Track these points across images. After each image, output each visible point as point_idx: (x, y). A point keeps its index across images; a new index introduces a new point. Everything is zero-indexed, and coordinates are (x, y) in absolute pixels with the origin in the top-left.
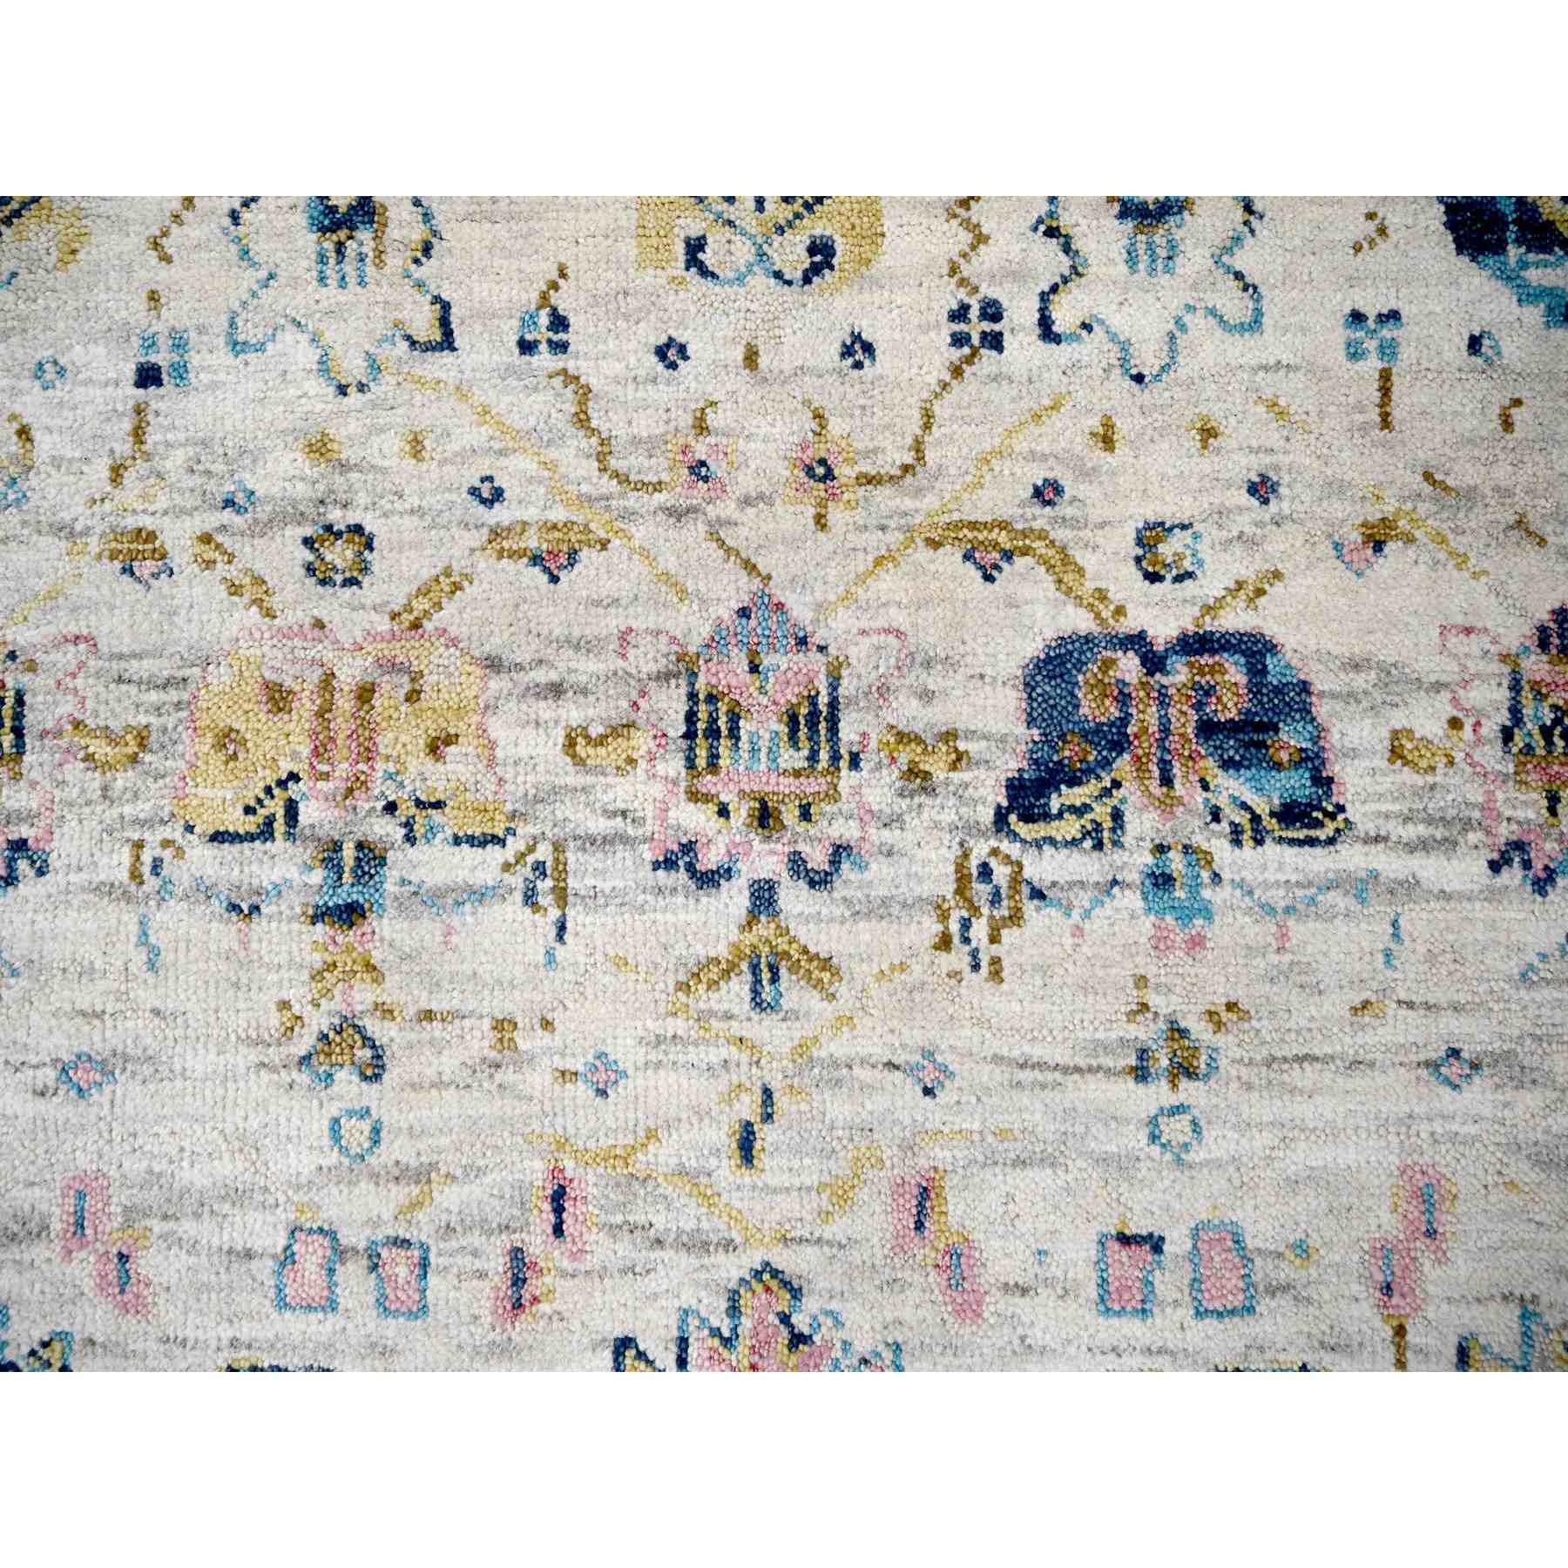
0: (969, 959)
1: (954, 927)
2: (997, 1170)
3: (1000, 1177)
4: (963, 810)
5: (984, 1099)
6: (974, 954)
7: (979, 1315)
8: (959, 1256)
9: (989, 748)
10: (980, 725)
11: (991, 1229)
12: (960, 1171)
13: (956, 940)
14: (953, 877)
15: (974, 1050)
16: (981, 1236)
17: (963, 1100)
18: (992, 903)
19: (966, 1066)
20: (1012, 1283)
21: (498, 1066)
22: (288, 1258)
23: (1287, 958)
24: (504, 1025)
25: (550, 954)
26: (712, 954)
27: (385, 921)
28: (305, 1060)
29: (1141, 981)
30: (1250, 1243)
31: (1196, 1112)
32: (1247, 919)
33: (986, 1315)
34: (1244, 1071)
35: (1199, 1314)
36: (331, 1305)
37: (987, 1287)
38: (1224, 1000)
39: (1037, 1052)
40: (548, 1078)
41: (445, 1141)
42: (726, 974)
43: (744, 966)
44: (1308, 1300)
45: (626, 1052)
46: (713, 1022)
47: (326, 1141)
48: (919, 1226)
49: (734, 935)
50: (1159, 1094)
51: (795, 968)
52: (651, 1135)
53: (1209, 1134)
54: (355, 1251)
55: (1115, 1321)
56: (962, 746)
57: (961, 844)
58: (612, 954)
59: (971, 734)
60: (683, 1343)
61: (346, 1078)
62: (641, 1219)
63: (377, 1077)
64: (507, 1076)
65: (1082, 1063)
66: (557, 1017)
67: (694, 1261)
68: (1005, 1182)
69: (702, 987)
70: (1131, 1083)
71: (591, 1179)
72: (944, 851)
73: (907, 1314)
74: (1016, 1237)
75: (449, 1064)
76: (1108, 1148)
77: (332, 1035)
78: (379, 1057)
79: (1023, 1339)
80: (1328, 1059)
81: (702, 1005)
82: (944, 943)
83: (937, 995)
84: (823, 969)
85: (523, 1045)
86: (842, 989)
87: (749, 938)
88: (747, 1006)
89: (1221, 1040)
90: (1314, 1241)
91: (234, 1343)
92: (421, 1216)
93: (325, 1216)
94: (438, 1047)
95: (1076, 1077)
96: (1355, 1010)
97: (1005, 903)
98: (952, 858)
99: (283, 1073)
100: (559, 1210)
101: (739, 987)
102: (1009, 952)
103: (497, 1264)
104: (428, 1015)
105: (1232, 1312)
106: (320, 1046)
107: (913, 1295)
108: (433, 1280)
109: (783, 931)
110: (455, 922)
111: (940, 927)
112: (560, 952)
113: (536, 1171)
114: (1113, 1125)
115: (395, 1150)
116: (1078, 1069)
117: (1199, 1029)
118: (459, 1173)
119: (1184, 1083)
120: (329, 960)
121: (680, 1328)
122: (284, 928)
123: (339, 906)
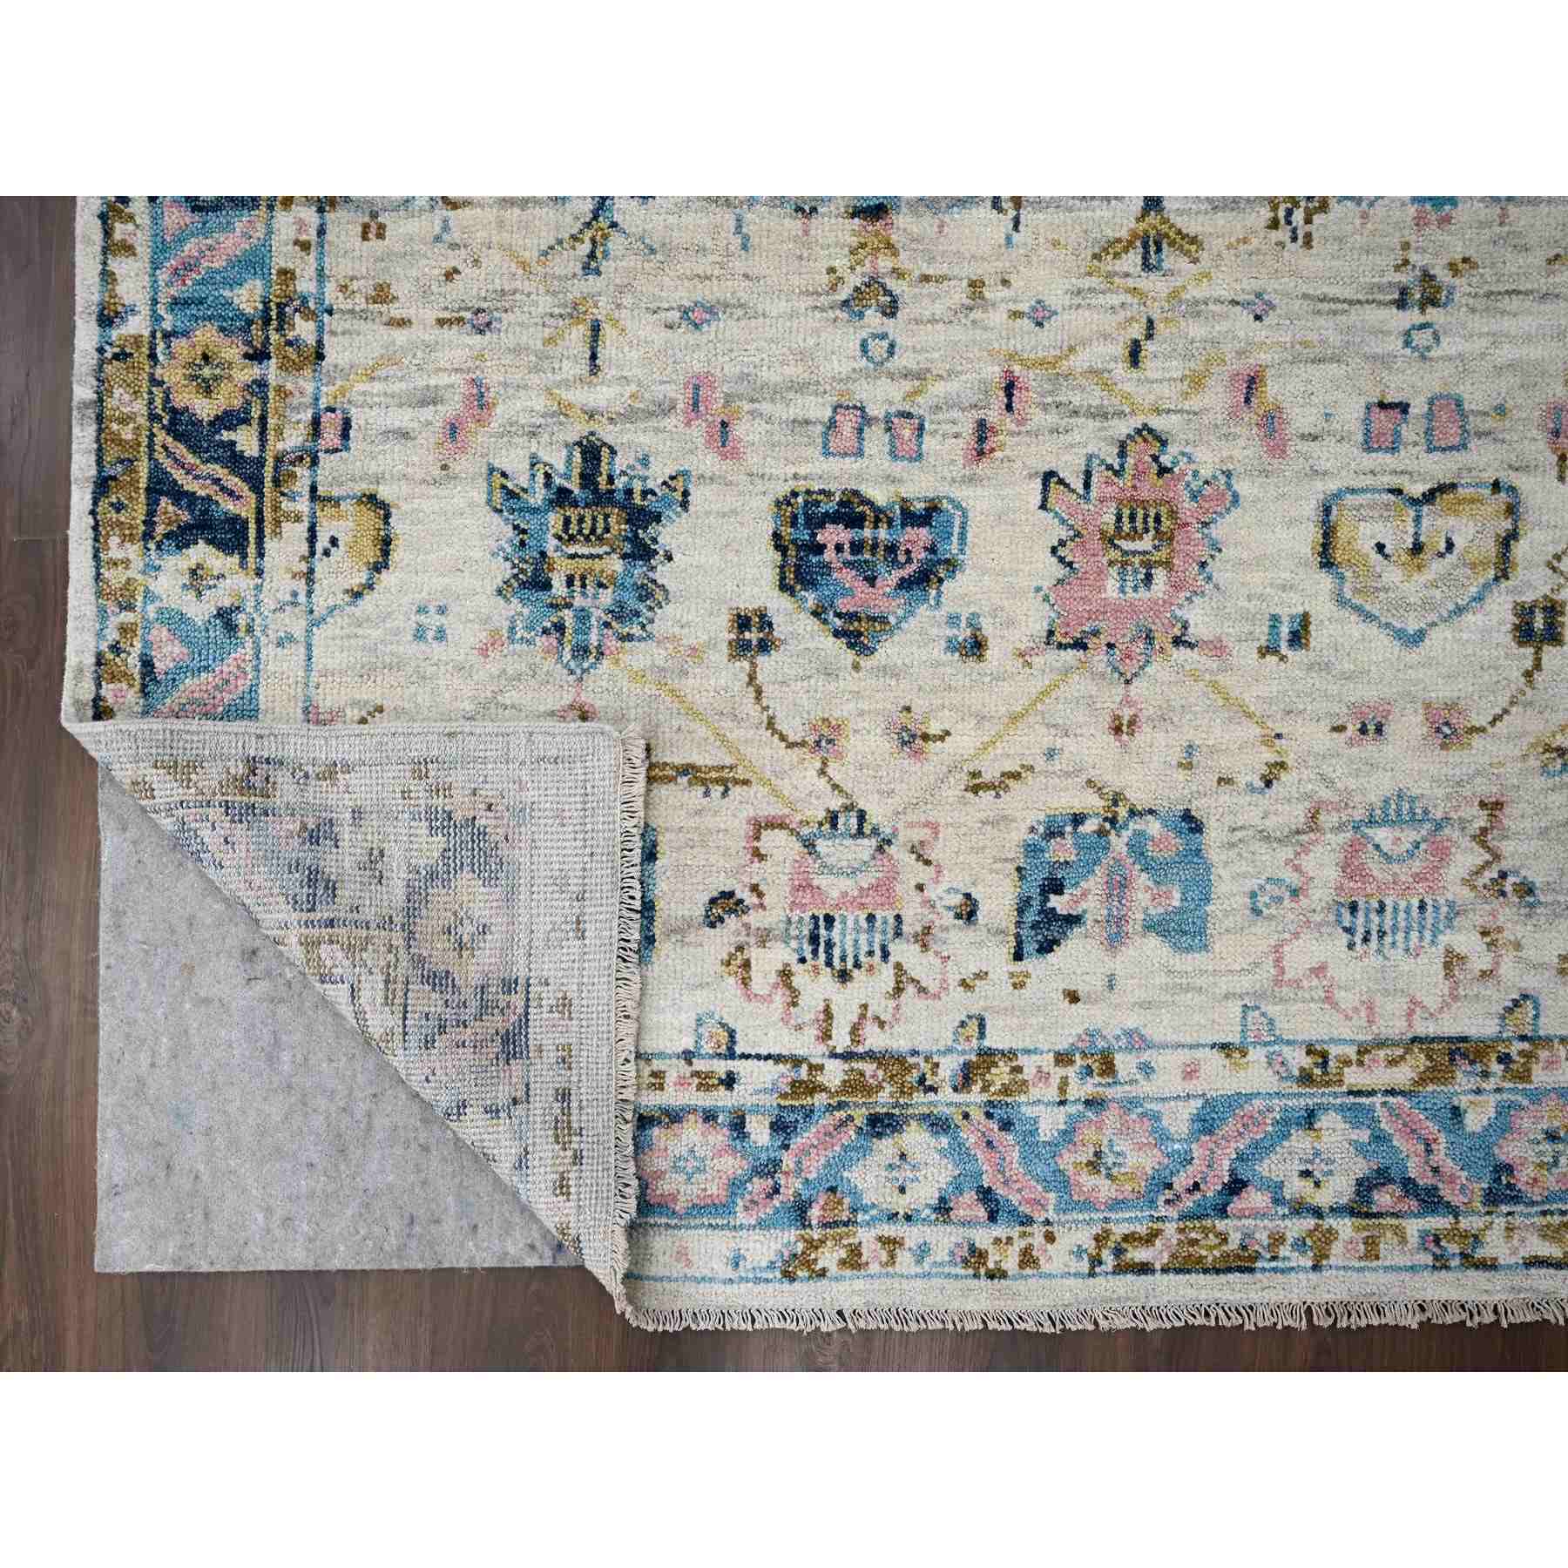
0: (1290, 234)
1: (1281, 214)
2: (1301, 365)
3: (1303, 369)
5: (1295, 322)
6: (1294, 231)
7: (1285, 453)
8: (1273, 418)
11: (1295, 400)
12: (1277, 366)
13: (1282, 221)
15: (1290, 292)
16: (1288, 405)
17: (1282, 322)
19: (1285, 301)
20: (1307, 433)
21: (971, 309)
22: (832, 424)
23: (1506, 229)
24: (976, 285)
25: (1008, 239)
26: (1118, 235)
27: (901, 216)
28: (845, 303)
29: (1406, 246)
30: (1466, 406)
31: (1436, 327)
32: (1481, 205)
33: (1289, 452)
34: (1471, 301)
35: (1430, 450)
36: (860, 453)
37: (1290, 436)
38: (1461, 256)
39: (1332, 291)
40: (1005, 316)
41: (936, 355)
42: (1126, 250)
43: (1138, 243)
44: (1503, 441)
45: (1055, 299)
46: (1117, 280)
47: (859, 353)
48: (1247, 400)
49: (1133, 225)
50: (1413, 316)
51: (1172, 244)
52: (1072, 349)
53: (1445, 341)
54: (876, 419)
55: (1374, 455)
58: (1050, 238)
60: (1088, 474)
61: (873, 318)
62: (1064, 399)
63: (893, 314)
64: (977, 315)
65: (1360, 297)
66: (1013, 278)
67: (1097, 424)
68: (1306, 373)
69: (1110, 257)
70: (1394, 310)
71: (1031, 375)
73: (1236, 453)
74: (1311, 406)
75: (939, 308)
76: (1377, 350)
77: (863, 288)
78: (895, 302)
79: (1312, 467)
80: (1527, 293)
81: (1109, 268)
82: (1274, 224)
83: (1268, 257)
84: (1192, 243)
85: (987, 295)
86: (1204, 255)
87: (1142, 226)
88: (1139, 268)
89: (1457, 281)
90: (1510, 404)
91: (795, 477)
92: (920, 399)
93: (858, 397)
94: (934, 298)
95: (1358, 306)
96: (1549, 261)
99: (830, 312)
100: (1009, 395)
101: (1132, 260)
102: (1317, 230)
103: (967, 428)
104: (926, 278)
105: (1452, 448)
106: (855, 295)
107: (1241, 442)
108: (926, 438)
109: (1165, 221)
110: (947, 219)
111: (1272, 214)
112: (1016, 237)
113: (993, 372)
114: (1380, 336)
115: (900, 361)
116: (1359, 302)
117: (1443, 275)
118: (945, 374)
119: (1430, 310)
120: (863, 240)
121: (1087, 465)
122: (833, 221)
123: (869, 206)
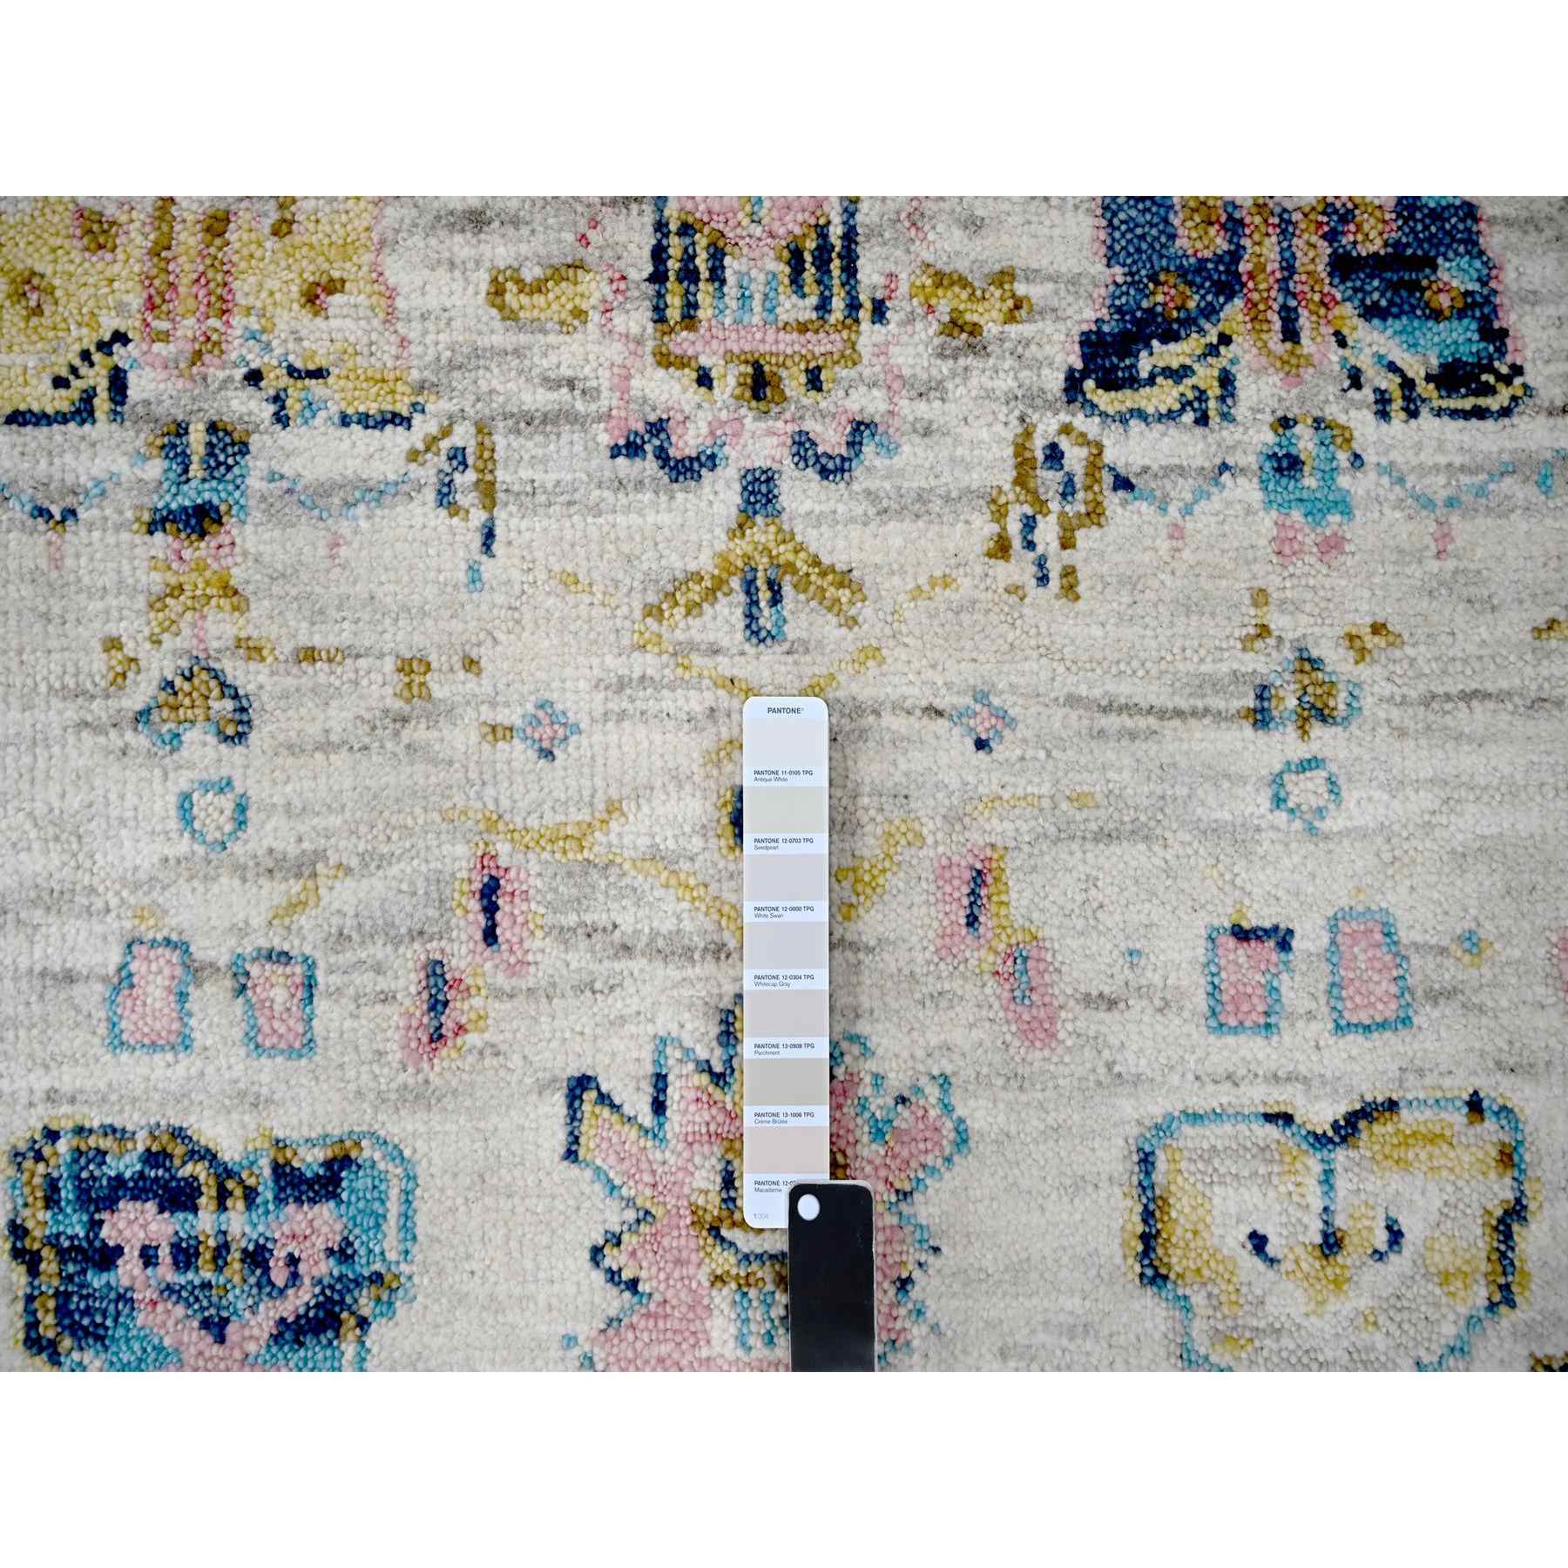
0: (1034, 569)
1: (1014, 527)
2: (1075, 846)
3: (1079, 855)
4: (1025, 374)
5: (1055, 753)
6: (1041, 563)
7: (1053, 1036)
8: (1026, 959)
9: (1056, 293)
10: (1045, 262)
11: (1067, 922)
12: (1026, 848)
13: (1017, 543)
14: (1011, 462)
15: (1042, 690)
16: (1054, 933)
17: (1030, 753)
18: (1064, 495)
19: (1033, 710)
20: (1095, 993)
21: (405, 720)
22: (124, 980)
23: (1450, 564)
24: (412, 667)
25: (474, 571)
26: (692, 566)
27: (249, 529)
28: (142, 716)
29: (1260, 597)
30: (1404, 936)
31: (1333, 768)
32: (1398, 515)
33: (1062, 1035)
34: (1395, 714)
35: (1340, 1029)
36: (184, 1042)
37: (1062, 999)
38: (1369, 620)
39: (1124, 690)
40: (474, 737)
41: (335, 821)
42: (711, 594)
43: (735, 583)
44: (1481, 1009)
45: (577, 700)
46: (696, 659)
47: (173, 824)
48: (972, 921)
49: (721, 543)
50: (1283, 745)
51: (802, 585)
52: (613, 808)
53: (1351, 796)
54: (213, 966)
55: (1230, 1040)
56: (1021, 289)
57: (1022, 420)
58: (557, 568)
59: (1032, 276)
60: (660, 1082)
61: (200, 745)
62: (603, 919)
63: (241, 736)
64: (417, 732)
65: (1183, 704)
66: (484, 653)
67: (673, 973)
68: (1085, 862)
69: (679, 612)
70: (1248, 730)
71: (534, 867)
72: (999, 428)
73: (958, 1037)
74: (1100, 933)
75: (339, 718)
76: (1218, 815)
77: (178, 682)
78: (243, 710)
79: (1110, 1066)
80: (1502, 697)
81: (679, 635)
82: (1001, 549)
83: (993, 617)
84: (841, 585)
85: (438, 692)
86: (867, 612)
87: (742, 546)
88: (739, 636)
89: (1364, 672)
90: (1488, 930)
91: (51, 1096)
92: (304, 921)
93: (174, 922)
94: (324, 696)
95: (1176, 723)
96: (1537, 632)
97: (1080, 495)
98: (1010, 437)
99: (113, 734)
100: (490, 909)
101: (728, 613)
102: (1085, 560)
103: (408, 982)
104: (309, 655)
105: (1383, 1026)
106: (162, 697)
107: (966, 1013)
108: (321, 1005)
109: (786, 537)
110: (345, 528)
111: (995, 528)
112: (488, 567)
113: (459, 859)
114: (1226, 785)
115: (267, 834)
116: (1179, 713)
117: (1337, 660)
118: (354, 862)
119: (1317, 729)
120: (173, 581)
121: (656, 1062)
122: (111, 540)
123: (184, 509)
